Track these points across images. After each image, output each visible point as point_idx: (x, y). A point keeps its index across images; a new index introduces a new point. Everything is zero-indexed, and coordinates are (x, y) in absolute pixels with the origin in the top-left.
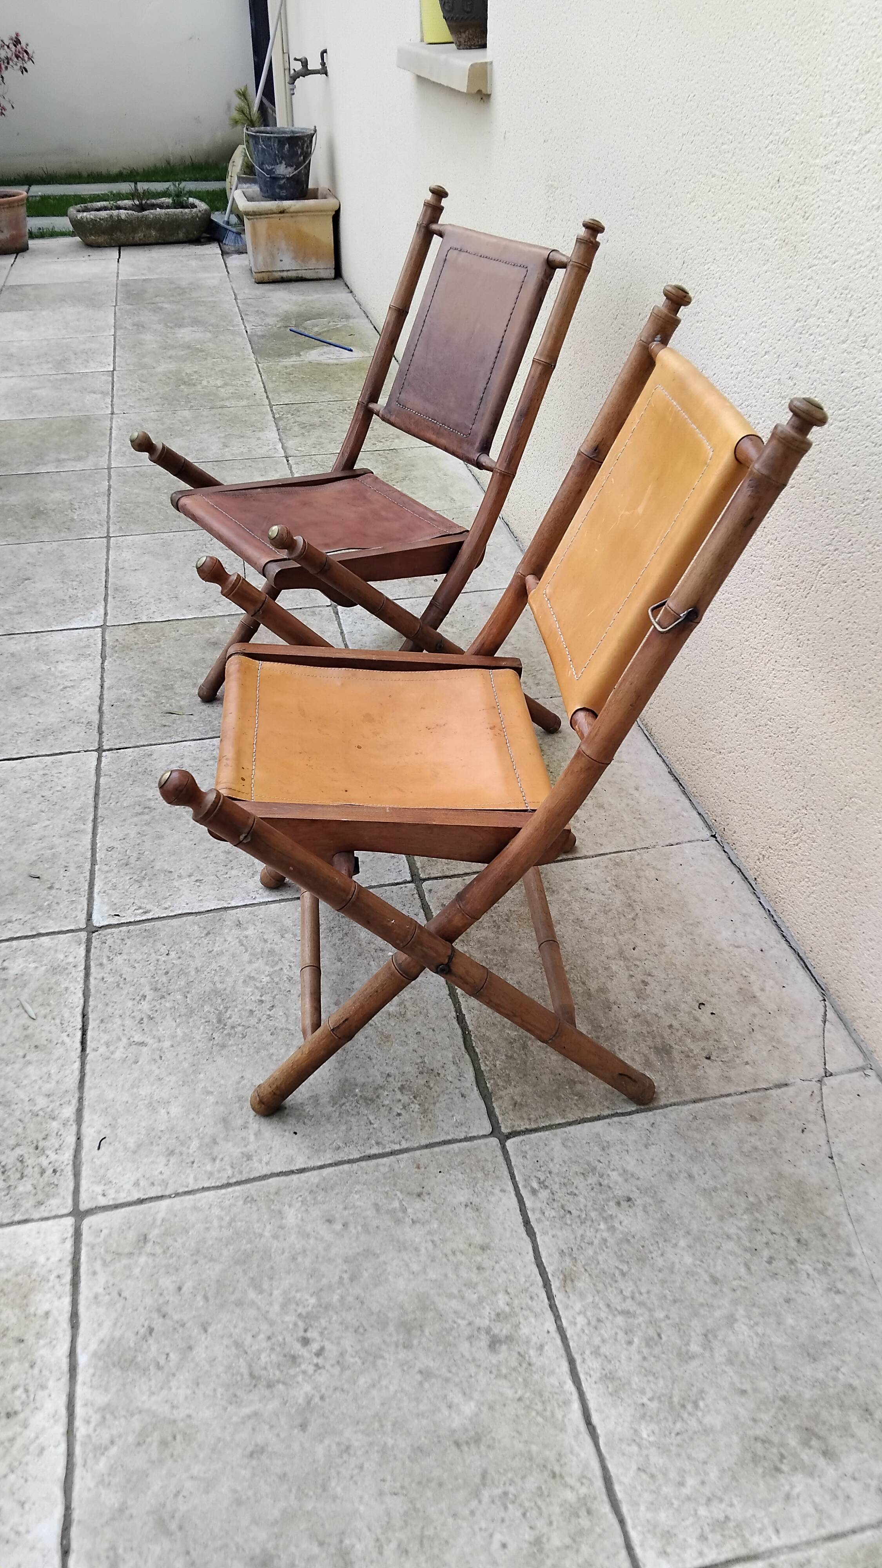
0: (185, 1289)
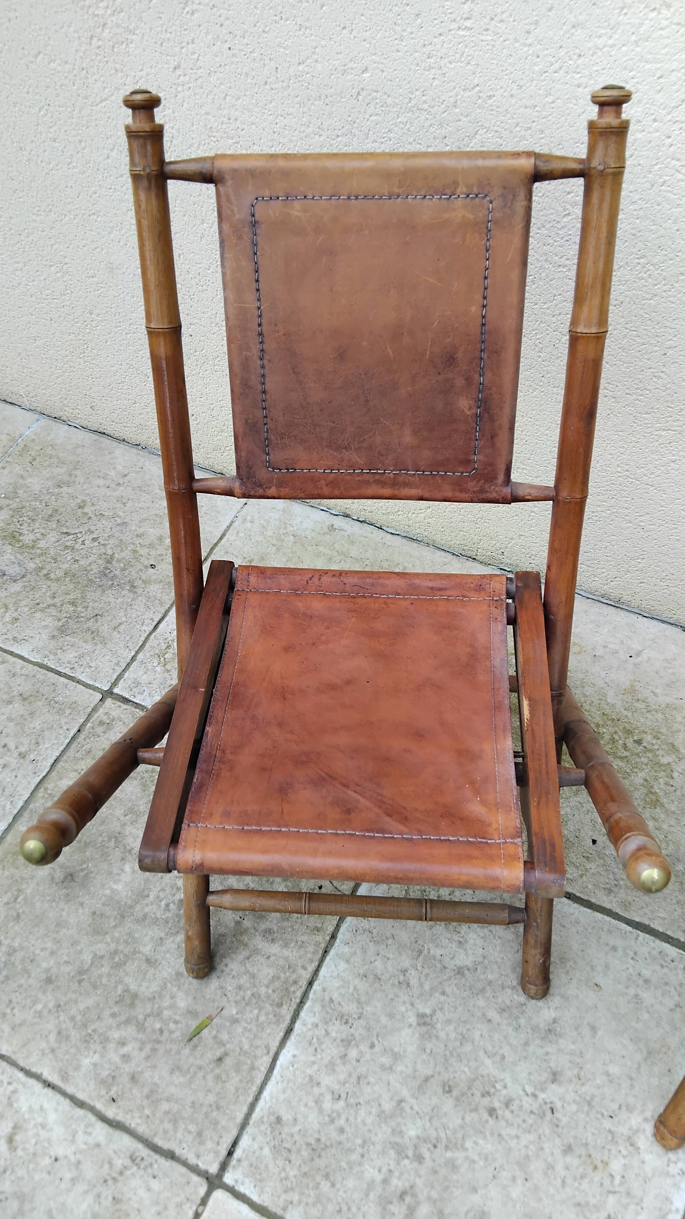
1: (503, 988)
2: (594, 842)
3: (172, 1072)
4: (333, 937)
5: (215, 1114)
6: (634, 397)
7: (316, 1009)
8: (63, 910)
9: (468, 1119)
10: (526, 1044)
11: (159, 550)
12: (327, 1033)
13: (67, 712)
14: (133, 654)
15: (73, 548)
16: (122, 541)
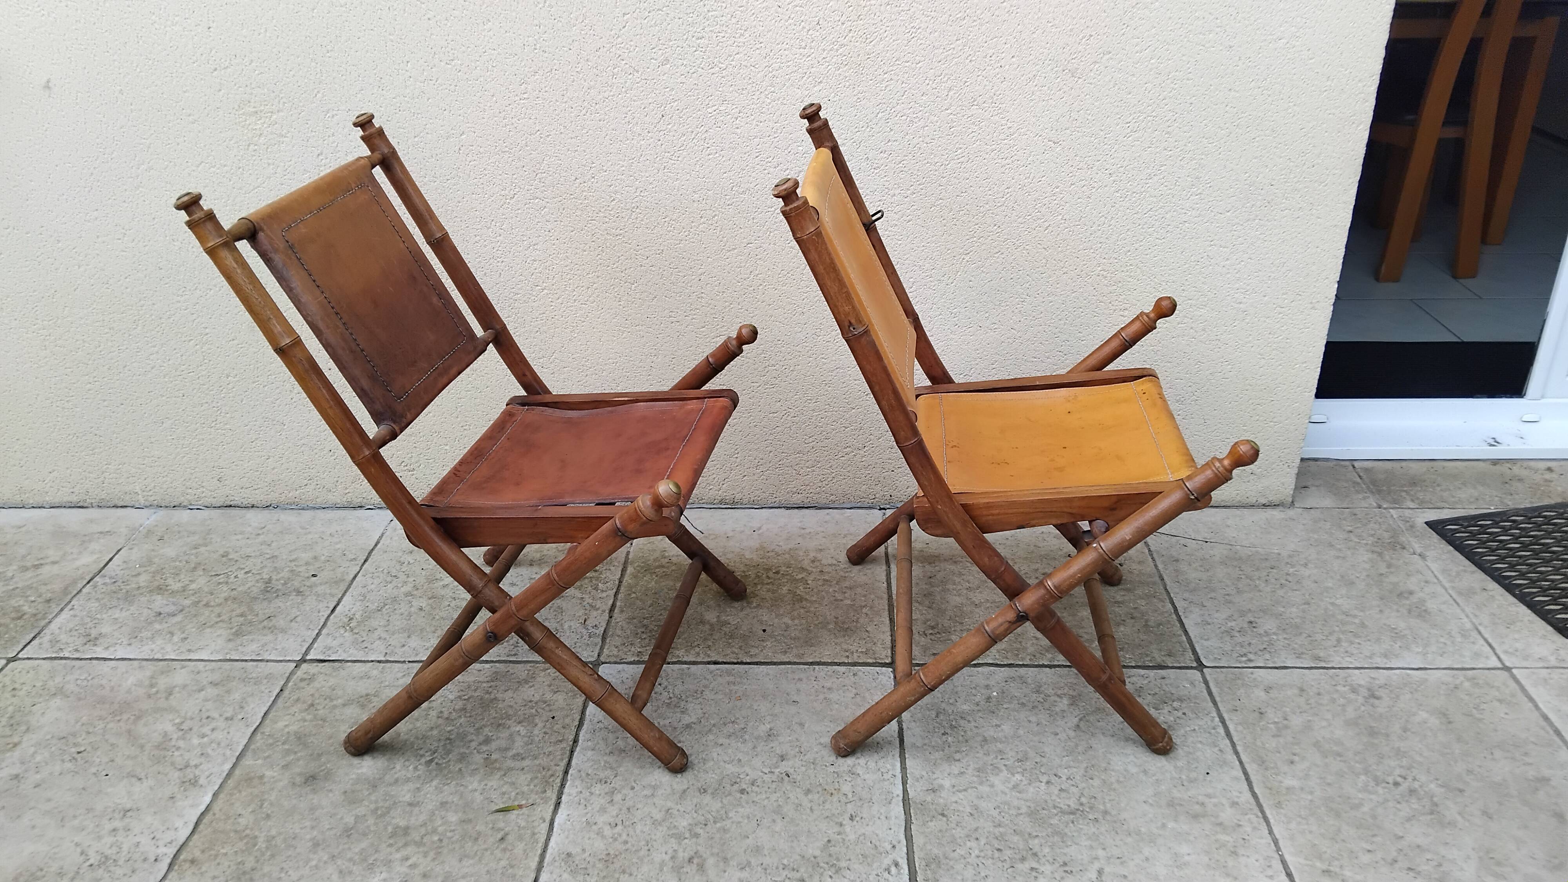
0: (1369, 848)
1: (725, 725)
2: (764, 631)
3: (460, 860)
4: (576, 741)
7: (576, 784)
8: (313, 799)
9: (725, 801)
10: (754, 747)
11: (317, 565)
12: (591, 793)
13: (265, 681)
14: (317, 631)
15: (227, 583)
16: (276, 567)
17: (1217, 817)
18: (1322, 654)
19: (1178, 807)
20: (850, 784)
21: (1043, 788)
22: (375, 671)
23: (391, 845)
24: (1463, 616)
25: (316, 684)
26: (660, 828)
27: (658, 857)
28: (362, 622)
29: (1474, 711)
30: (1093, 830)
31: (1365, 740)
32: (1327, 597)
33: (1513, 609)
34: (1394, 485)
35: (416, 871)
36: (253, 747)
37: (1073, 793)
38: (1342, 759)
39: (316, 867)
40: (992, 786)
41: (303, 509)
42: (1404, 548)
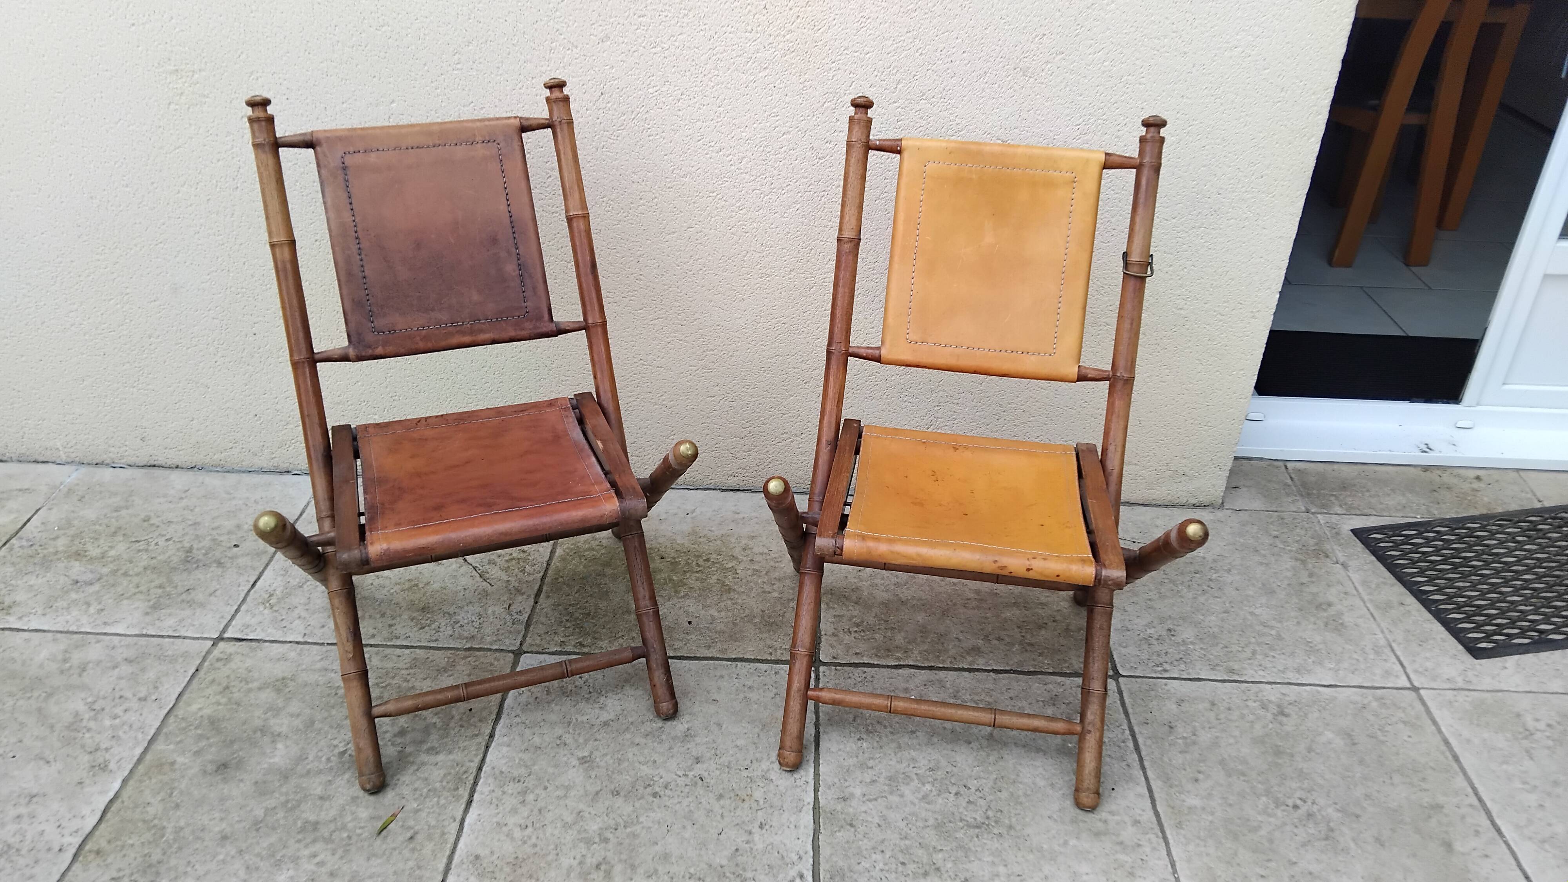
1: (643, 723)
2: (690, 623)
3: (368, 859)
4: (492, 736)
5: (417, 872)
6: (629, 298)
7: (489, 781)
8: (223, 789)
9: (637, 805)
10: (671, 748)
11: (240, 534)
12: (504, 793)
13: (181, 660)
14: (236, 607)
15: (147, 550)
16: (197, 535)
17: (1118, 835)
18: (1236, 667)
19: (1081, 824)
20: (763, 790)
21: (951, 800)
22: (292, 653)
23: (299, 841)
24: (1378, 631)
25: (233, 665)
26: (570, 832)
27: (566, 862)
28: (283, 598)
29: (1379, 733)
30: (997, 845)
31: (1270, 760)
32: (1246, 606)
33: (1427, 626)
34: (1324, 489)
35: (323, 870)
36: (165, 730)
37: (981, 806)
38: (1246, 779)
39: (224, 861)
40: (902, 796)
41: (228, 472)
42: (1327, 557)
